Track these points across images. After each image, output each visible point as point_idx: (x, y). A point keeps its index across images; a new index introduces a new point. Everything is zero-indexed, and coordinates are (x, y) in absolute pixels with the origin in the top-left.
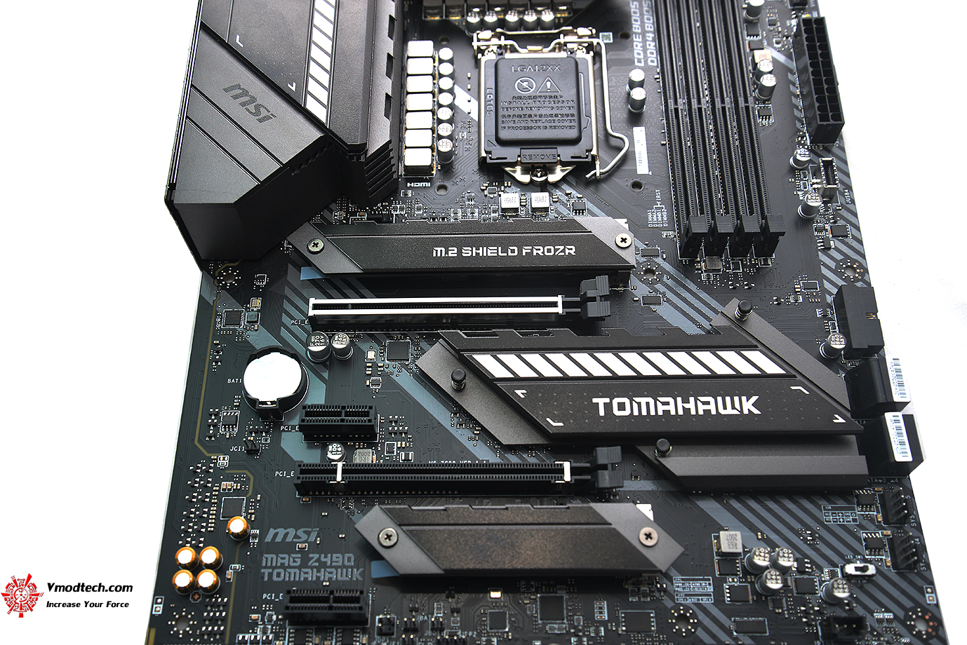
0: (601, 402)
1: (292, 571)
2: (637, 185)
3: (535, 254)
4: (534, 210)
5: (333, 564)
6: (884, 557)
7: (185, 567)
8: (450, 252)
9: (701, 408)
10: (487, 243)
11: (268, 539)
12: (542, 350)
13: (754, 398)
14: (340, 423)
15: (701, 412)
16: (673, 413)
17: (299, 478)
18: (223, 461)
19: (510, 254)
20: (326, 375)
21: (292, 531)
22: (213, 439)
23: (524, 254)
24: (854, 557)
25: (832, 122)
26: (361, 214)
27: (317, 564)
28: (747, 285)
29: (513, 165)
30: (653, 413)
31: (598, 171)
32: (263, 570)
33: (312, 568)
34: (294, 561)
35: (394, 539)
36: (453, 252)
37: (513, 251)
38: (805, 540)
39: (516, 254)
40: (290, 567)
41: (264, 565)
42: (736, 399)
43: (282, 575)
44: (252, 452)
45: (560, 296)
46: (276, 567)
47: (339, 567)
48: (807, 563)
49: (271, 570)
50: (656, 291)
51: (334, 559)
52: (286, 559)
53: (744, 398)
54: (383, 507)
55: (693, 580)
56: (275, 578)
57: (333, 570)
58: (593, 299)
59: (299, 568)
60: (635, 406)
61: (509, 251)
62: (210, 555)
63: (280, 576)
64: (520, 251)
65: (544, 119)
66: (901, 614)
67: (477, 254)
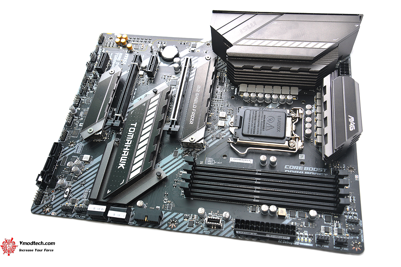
0: (135, 125)
1: (116, 59)
2: (225, 156)
3: (192, 112)
6: (69, 203)
8: (198, 90)
9: (125, 152)
11: (126, 54)
12: (157, 111)
13: (123, 168)
15: (123, 151)
16: (126, 144)
19: (194, 106)
21: (127, 59)
22: (157, 43)
28: (175, 185)
30: (127, 138)
42: (125, 162)
45: (176, 120)
48: (75, 180)
50: (179, 155)
52: (120, 57)
53: (124, 165)
55: (82, 149)
56: (116, 55)
60: (131, 134)
61: (195, 106)
62: (123, 41)
64: (194, 108)
65: (253, 124)
66: (52, 203)
67: (196, 97)
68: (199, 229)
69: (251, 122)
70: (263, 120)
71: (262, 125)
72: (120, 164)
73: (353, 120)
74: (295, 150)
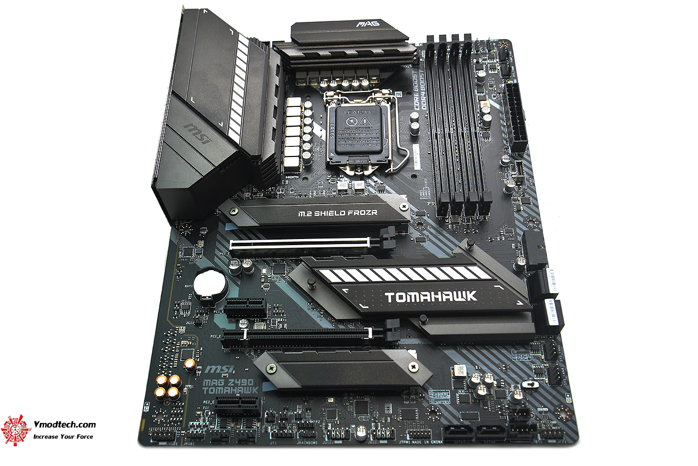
0: (390, 295)
1: (219, 388)
2: (414, 176)
3: (355, 214)
4: (356, 190)
5: (242, 385)
6: (544, 378)
7: (161, 386)
8: (308, 214)
9: (445, 298)
10: (328, 209)
11: (207, 371)
12: (358, 267)
13: (474, 292)
14: (246, 308)
15: (444, 300)
16: (429, 300)
17: (223, 337)
18: (182, 330)
19: (341, 215)
20: (239, 283)
21: (220, 368)
22: (177, 318)
23: (349, 215)
24: (528, 378)
25: (521, 141)
26: (260, 194)
27: (233, 385)
28: (474, 231)
29: (345, 165)
30: (418, 301)
31: (392, 169)
32: (203, 388)
33: (230, 387)
34: (221, 383)
35: (274, 369)
36: (309, 214)
37: (343, 213)
38: (501, 370)
39: (344, 214)
40: (218, 386)
41: (204, 385)
42: (464, 292)
43: (214, 391)
44: (198, 324)
45: (368, 238)
46: (211, 386)
47: (245, 386)
48: (502, 382)
49: (208, 388)
50: (423, 234)
51: (242, 382)
52: (215, 382)
53: (468, 292)
54: (269, 352)
55: (439, 392)
56: (210, 393)
57: (242, 388)
58: (387, 239)
59: (223, 387)
60: (408, 297)
61: (341, 213)
62: (174, 379)
63: (213, 391)
64: (347, 213)
66: (552, 408)
67: (323, 215)
68: (528, 190)
72: (469, 300)
73: (364, 23)
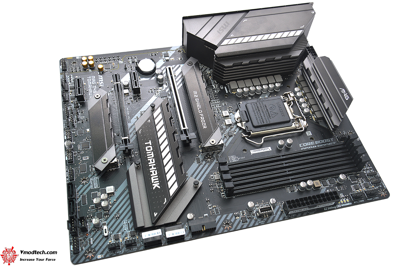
0: (150, 143)
2: (245, 151)
3: (201, 117)
4: (224, 120)
6: (112, 241)
8: (196, 95)
9: (153, 172)
11: (99, 76)
12: (166, 125)
13: (159, 187)
15: (151, 171)
16: (149, 163)
18: (121, 62)
20: (152, 79)
21: (102, 80)
22: (127, 59)
23: (200, 115)
24: (111, 231)
28: (212, 190)
30: (148, 158)
33: (92, 87)
37: (200, 111)
38: (116, 215)
40: (92, 82)
41: (92, 76)
42: (158, 181)
45: (188, 128)
46: (91, 79)
47: (93, 93)
48: (107, 216)
50: (202, 161)
51: (95, 91)
52: (94, 81)
53: (159, 184)
55: (98, 182)
57: (92, 92)
59: (92, 84)
62: (91, 62)
63: (89, 81)
65: (259, 115)
66: (93, 247)
67: (197, 102)
68: (253, 222)
69: (256, 114)
70: (266, 110)
71: (267, 114)
72: (153, 185)
73: (345, 92)
74: (302, 129)
